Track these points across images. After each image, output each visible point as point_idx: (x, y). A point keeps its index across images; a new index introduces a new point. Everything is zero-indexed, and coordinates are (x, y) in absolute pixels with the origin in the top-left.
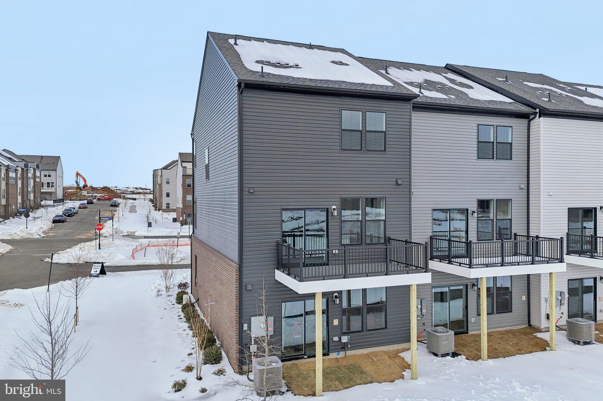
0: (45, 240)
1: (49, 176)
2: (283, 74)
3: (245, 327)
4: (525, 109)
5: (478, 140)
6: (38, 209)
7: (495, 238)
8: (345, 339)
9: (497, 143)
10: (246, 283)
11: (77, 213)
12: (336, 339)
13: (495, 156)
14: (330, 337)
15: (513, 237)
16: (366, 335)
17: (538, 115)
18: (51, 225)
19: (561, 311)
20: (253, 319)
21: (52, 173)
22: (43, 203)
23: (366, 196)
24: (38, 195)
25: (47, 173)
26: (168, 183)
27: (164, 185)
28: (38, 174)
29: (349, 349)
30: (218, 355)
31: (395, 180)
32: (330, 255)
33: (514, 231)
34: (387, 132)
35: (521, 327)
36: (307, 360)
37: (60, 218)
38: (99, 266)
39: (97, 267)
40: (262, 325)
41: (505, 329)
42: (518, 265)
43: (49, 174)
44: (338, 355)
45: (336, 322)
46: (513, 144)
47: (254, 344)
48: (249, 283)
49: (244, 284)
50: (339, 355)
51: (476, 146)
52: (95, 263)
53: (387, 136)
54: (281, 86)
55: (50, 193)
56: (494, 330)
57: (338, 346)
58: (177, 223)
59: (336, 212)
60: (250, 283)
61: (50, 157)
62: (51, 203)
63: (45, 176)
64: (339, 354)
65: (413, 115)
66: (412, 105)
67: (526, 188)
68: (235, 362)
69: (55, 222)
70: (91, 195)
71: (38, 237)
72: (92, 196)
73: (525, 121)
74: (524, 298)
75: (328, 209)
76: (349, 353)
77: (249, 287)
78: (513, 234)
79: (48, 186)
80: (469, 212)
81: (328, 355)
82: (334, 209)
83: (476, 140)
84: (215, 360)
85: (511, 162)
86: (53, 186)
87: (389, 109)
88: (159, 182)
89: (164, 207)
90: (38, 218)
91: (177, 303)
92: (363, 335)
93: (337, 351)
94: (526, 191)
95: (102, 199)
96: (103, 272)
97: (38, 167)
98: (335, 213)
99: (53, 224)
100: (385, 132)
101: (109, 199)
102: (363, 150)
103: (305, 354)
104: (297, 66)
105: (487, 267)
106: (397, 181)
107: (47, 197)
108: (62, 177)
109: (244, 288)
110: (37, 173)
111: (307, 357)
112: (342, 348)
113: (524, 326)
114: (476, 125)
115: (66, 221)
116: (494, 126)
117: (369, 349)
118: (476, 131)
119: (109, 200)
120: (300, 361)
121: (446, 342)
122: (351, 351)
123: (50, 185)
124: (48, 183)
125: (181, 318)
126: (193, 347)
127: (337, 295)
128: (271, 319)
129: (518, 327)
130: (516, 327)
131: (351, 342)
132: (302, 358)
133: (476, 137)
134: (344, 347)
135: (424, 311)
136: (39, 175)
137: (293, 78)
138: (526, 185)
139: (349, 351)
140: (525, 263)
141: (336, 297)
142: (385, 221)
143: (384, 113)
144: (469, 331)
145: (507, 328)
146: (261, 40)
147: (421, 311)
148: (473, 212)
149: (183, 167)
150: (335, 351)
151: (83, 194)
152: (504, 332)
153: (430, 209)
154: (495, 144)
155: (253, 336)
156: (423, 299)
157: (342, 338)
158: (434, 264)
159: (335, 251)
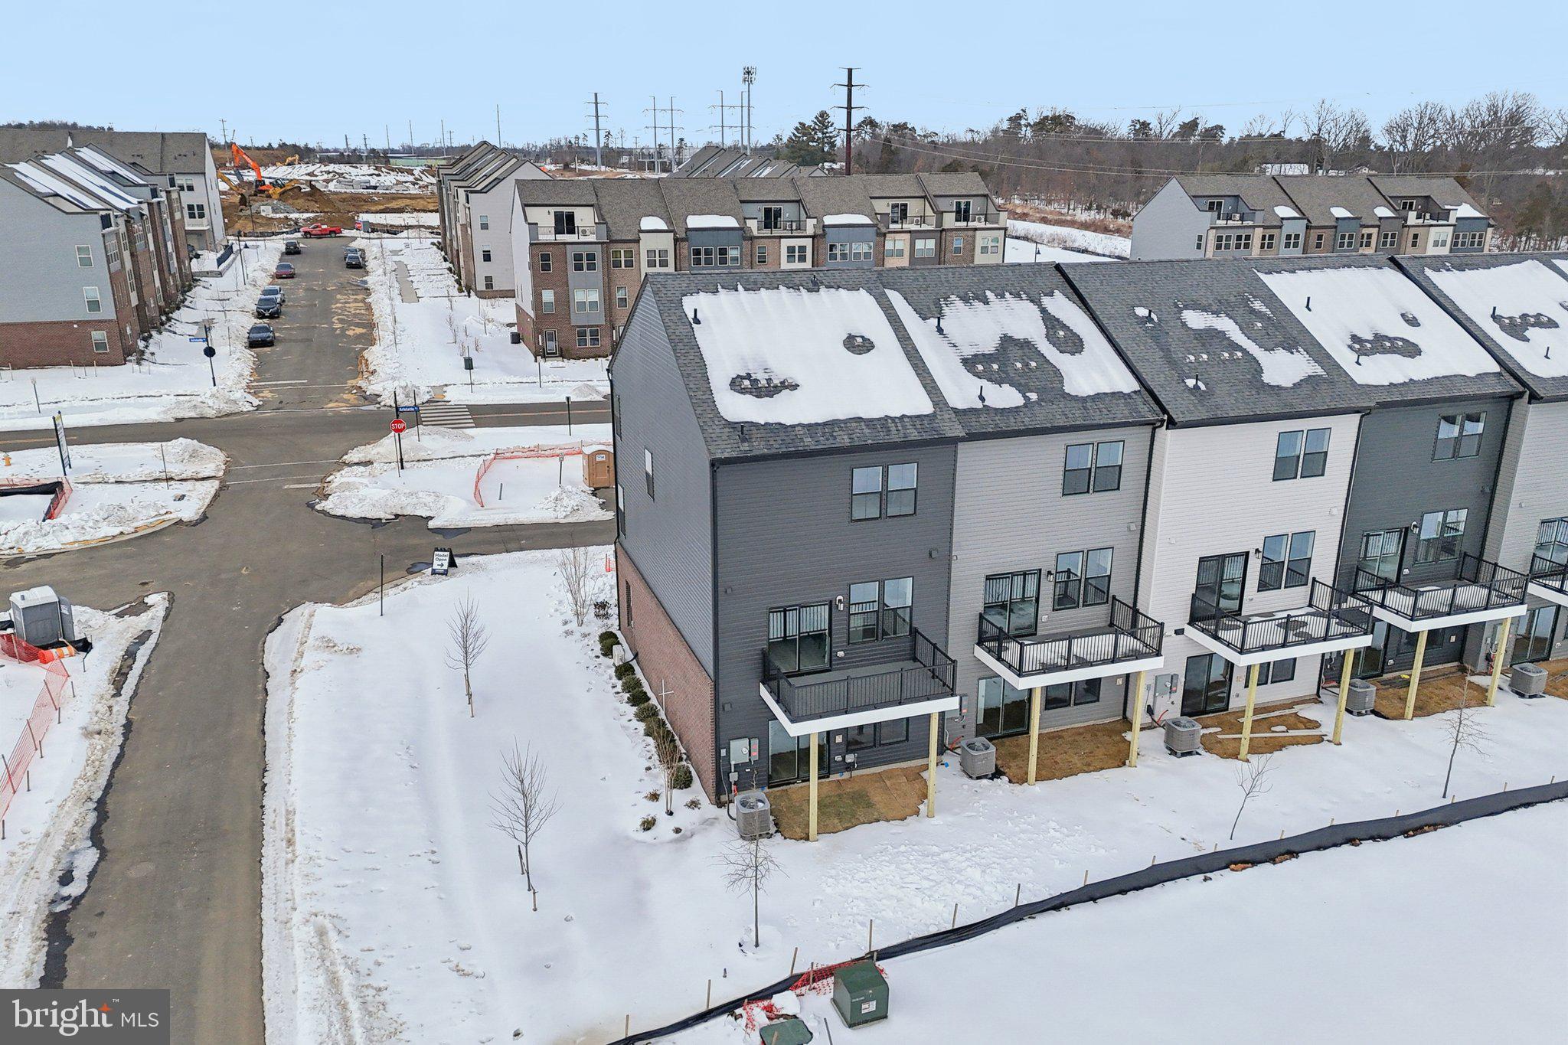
1: (191, 188)
3: (723, 752)
4: (1148, 412)
5: (1065, 469)
8: (850, 758)
9: (1096, 468)
10: (724, 702)
12: (839, 758)
13: (1091, 487)
14: (832, 757)
15: (1110, 599)
16: (878, 751)
17: (1165, 424)
18: (252, 359)
19: (1171, 700)
20: (733, 743)
21: (196, 182)
22: (194, 269)
24: (183, 251)
26: (485, 226)
27: (476, 230)
29: (855, 769)
30: (686, 773)
31: (926, 551)
32: (833, 658)
33: (1112, 592)
34: (918, 488)
36: (800, 785)
37: (263, 335)
39: (442, 558)
40: (744, 749)
41: (1085, 724)
43: (189, 182)
45: (840, 740)
46: (1123, 467)
47: (735, 771)
48: (727, 702)
49: (721, 703)
51: (1062, 478)
53: (919, 493)
55: (200, 233)
57: (841, 765)
58: (522, 345)
59: (842, 605)
62: (213, 264)
64: (842, 775)
67: (1140, 528)
68: (712, 790)
69: (254, 344)
70: (282, 216)
71: (248, 407)
72: (286, 218)
73: (1148, 432)
74: (1119, 681)
75: (831, 602)
76: (855, 773)
77: (727, 707)
78: (1110, 595)
79: (192, 216)
80: (1043, 573)
81: (828, 777)
82: (840, 601)
83: (1062, 469)
84: (683, 781)
85: (1118, 494)
86: (202, 216)
87: (922, 458)
88: (462, 221)
89: (481, 286)
91: (603, 655)
92: (875, 752)
93: (839, 772)
94: (1138, 533)
95: (314, 232)
98: (841, 607)
99: (254, 355)
100: (915, 489)
101: (331, 232)
102: (882, 517)
103: (798, 778)
106: (929, 553)
109: (721, 707)
111: (800, 781)
112: (847, 768)
113: (1115, 719)
114: (1064, 447)
116: (1093, 444)
117: (883, 766)
118: (1064, 455)
119: (333, 235)
120: (791, 786)
121: (984, 762)
122: (859, 771)
123: (196, 213)
124: (191, 207)
125: (618, 693)
126: (649, 755)
128: (755, 742)
129: (1106, 721)
131: (859, 760)
132: (793, 783)
133: (1062, 465)
134: (849, 767)
135: (964, 711)
138: (1140, 524)
139: (855, 771)
142: (911, 608)
143: (915, 462)
147: (961, 711)
148: (1049, 572)
149: (529, 224)
150: (835, 772)
151: (263, 214)
153: (983, 576)
154: (1093, 470)
155: (733, 763)
156: (965, 695)
157: (847, 756)
158: (981, 654)
159: (841, 654)
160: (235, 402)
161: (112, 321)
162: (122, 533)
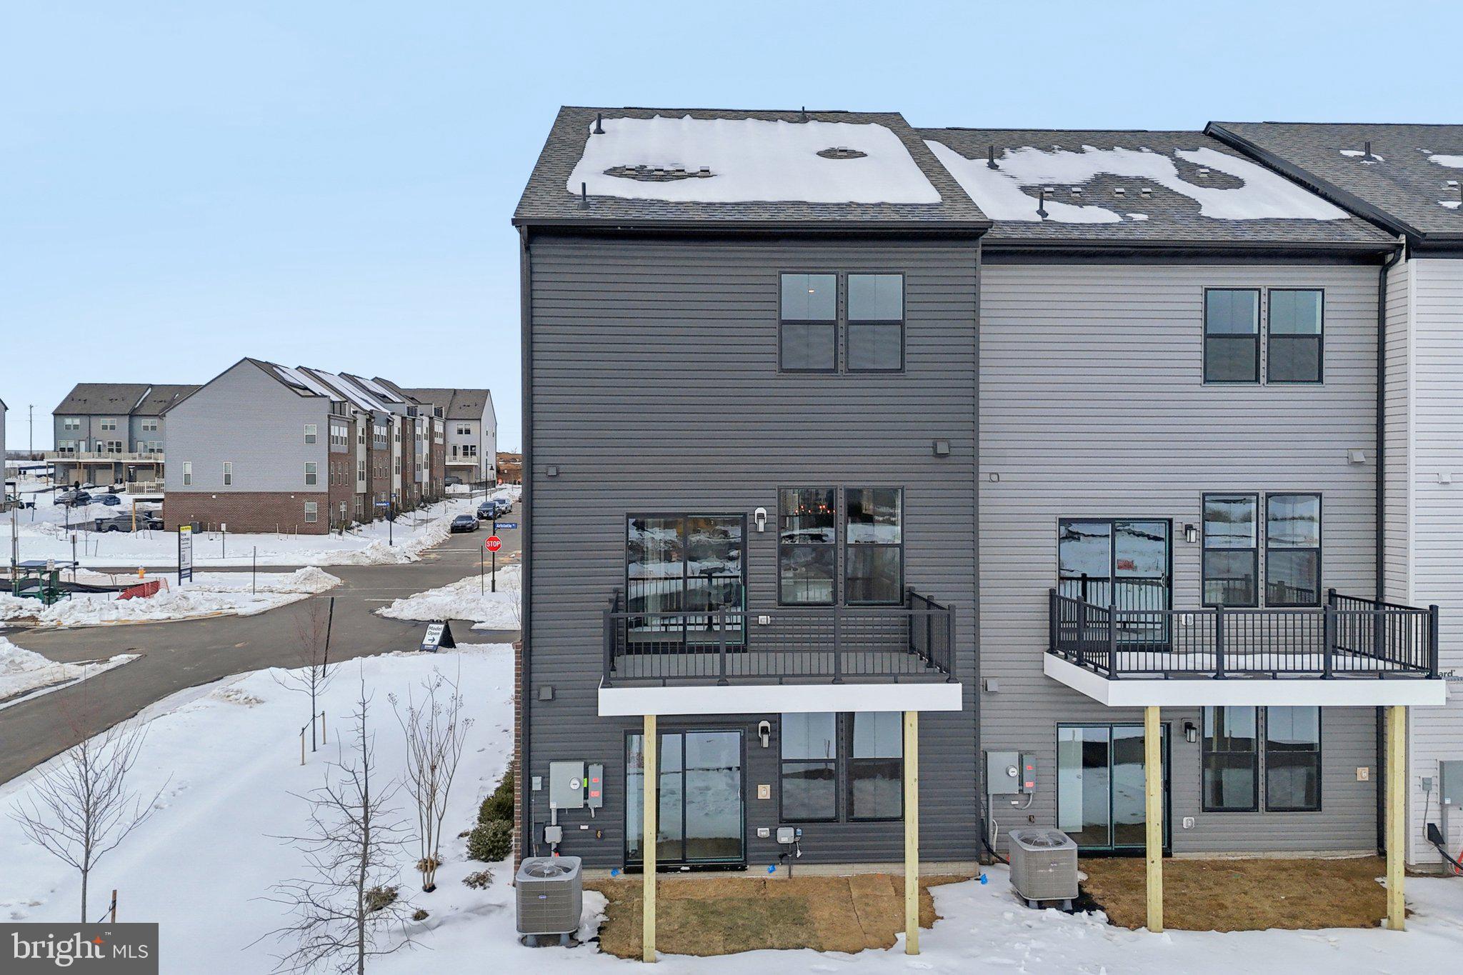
0: (417, 569)
1: (468, 432)
2: (645, 198)
3: (537, 783)
4: (1367, 237)
5: (1206, 329)
6: (437, 501)
7: (1261, 600)
8: (786, 835)
9: (1270, 336)
10: (540, 683)
11: (510, 511)
12: (763, 832)
13: (1263, 372)
14: (750, 828)
15: (1325, 600)
16: (845, 831)
17: (1404, 252)
18: (445, 537)
20: (554, 766)
21: (473, 426)
22: (449, 490)
23: (845, 484)
24: (439, 473)
25: (463, 425)
28: (439, 428)
29: (796, 861)
30: (498, 841)
31: (930, 443)
32: (752, 628)
33: (1326, 584)
34: (907, 322)
35: (1353, 857)
36: (689, 876)
37: (465, 522)
38: (438, 629)
39: (435, 631)
40: (575, 783)
41: (1296, 856)
42: (1275, 678)
43: (468, 427)
44: (771, 872)
45: (764, 792)
46: (1326, 340)
47: (557, 825)
48: (545, 683)
49: (534, 686)
50: (774, 873)
51: (1200, 347)
52: (433, 621)
53: (907, 332)
54: (617, 227)
55: (468, 469)
56: (1260, 855)
57: (769, 850)
60: (549, 683)
61: (471, 391)
62: (465, 489)
63: (460, 432)
64: (774, 870)
65: (983, 273)
66: (979, 250)
67: (1374, 461)
69: (455, 529)
71: (406, 561)
73: (1372, 272)
74: (1364, 774)
75: (744, 517)
76: (799, 871)
77: (546, 694)
78: (1324, 591)
79: (465, 454)
80: (1176, 527)
81: (744, 869)
82: (761, 516)
83: (1201, 331)
84: (490, 851)
85: (1323, 390)
86: (473, 454)
87: (912, 264)
90: (432, 520)
92: (835, 831)
93: (768, 862)
94: (1374, 469)
96: (447, 641)
97: (438, 412)
98: (763, 527)
99: (450, 536)
100: (900, 323)
102: (839, 369)
103: (684, 861)
104: (705, 173)
105: (1166, 678)
106: (935, 447)
107: (463, 476)
108: (494, 435)
109: (534, 693)
110: (436, 427)
111: (688, 868)
112: (781, 857)
113: (1363, 854)
114: (1200, 291)
115: (478, 528)
116: (1259, 290)
117: (856, 866)
118: (1201, 307)
120: (671, 874)
121: (1051, 870)
122: (805, 866)
123: (469, 451)
124: (465, 448)
127: (768, 725)
128: (597, 771)
129: (1343, 855)
130: (1335, 852)
131: (804, 844)
132: (676, 870)
133: (1201, 323)
134: (785, 855)
135: (1029, 785)
136: (442, 431)
137: (666, 203)
138: (1374, 453)
139: (799, 866)
140: (1304, 674)
141: (764, 730)
142: (901, 548)
143: (899, 274)
144: (1173, 850)
145: (1304, 853)
146: (678, 113)
147: (1021, 783)
148: (1189, 528)
150: (761, 861)
152: (1286, 865)
153: (1053, 518)
154: (1264, 340)
155: (553, 806)
156: (1028, 752)
157: (780, 831)
158: (1061, 669)
159: (763, 619)
160: (394, 555)
161: (324, 493)
162: (169, 618)
